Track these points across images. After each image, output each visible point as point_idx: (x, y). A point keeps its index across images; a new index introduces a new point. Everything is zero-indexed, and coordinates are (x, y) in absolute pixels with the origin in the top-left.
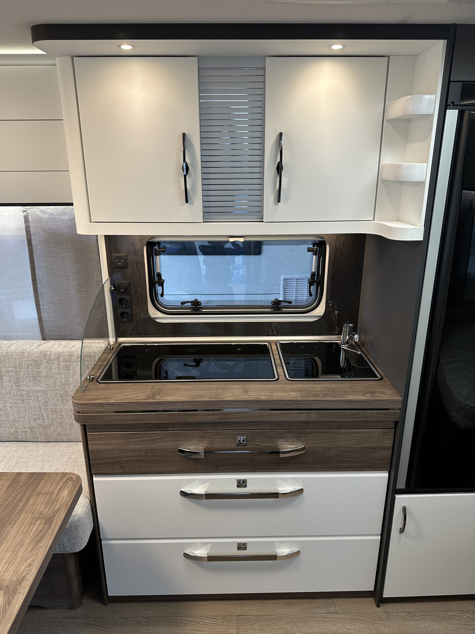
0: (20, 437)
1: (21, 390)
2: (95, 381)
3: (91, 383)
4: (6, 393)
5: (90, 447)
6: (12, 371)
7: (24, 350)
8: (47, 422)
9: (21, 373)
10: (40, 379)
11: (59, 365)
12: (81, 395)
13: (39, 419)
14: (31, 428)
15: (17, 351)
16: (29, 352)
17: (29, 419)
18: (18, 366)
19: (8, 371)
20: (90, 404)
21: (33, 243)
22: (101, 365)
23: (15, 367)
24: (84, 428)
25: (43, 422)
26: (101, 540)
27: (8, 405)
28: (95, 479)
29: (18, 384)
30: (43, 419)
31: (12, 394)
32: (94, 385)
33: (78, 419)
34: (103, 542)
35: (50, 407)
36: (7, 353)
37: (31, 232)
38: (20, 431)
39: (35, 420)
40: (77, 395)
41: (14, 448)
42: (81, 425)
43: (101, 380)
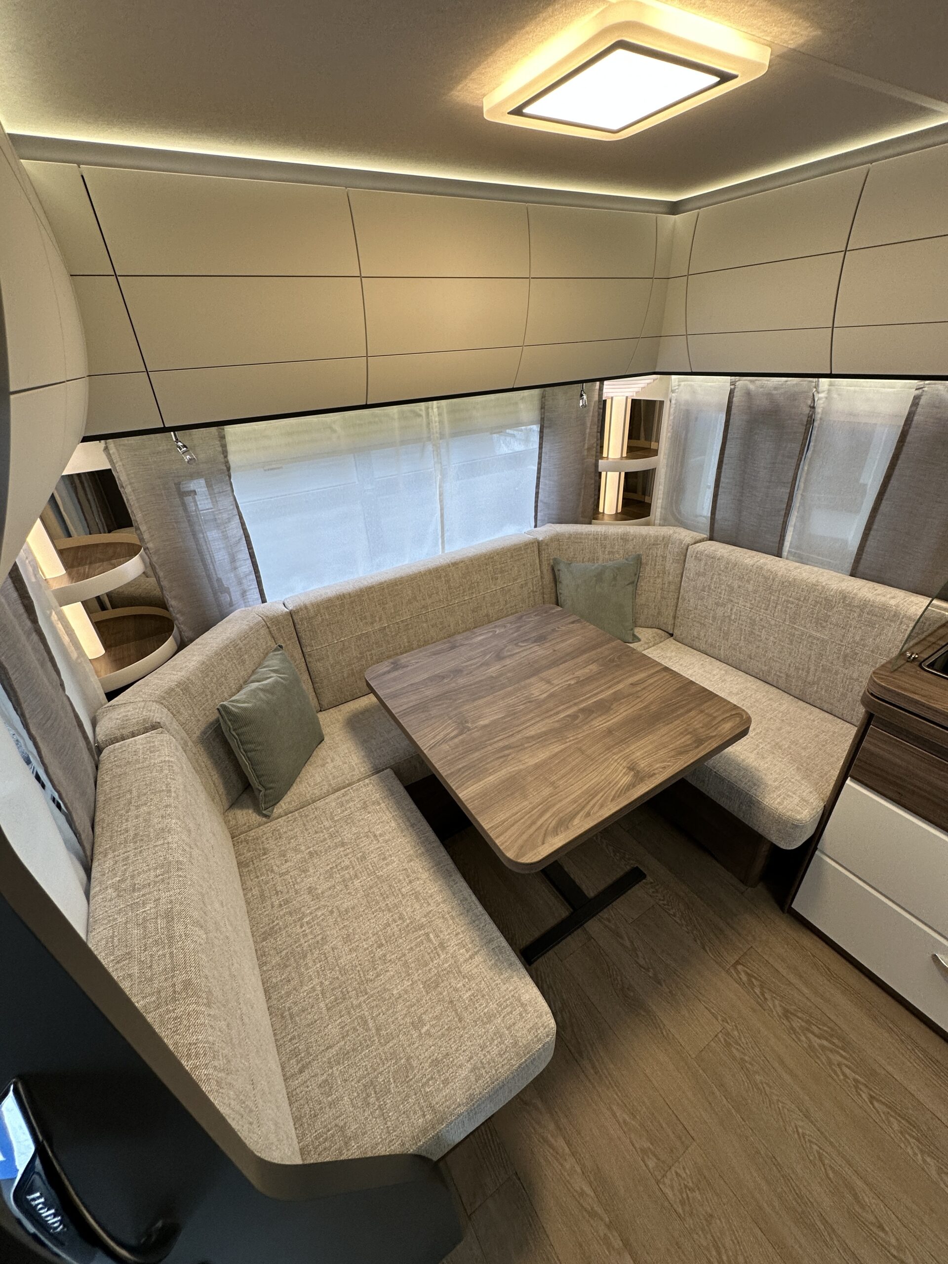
0: (770, 679)
1: (795, 628)
2: (917, 663)
3: (908, 664)
4: (776, 625)
5: (864, 744)
6: (793, 603)
7: (817, 581)
8: (810, 679)
9: (803, 608)
10: (824, 624)
11: (860, 616)
12: (887, 674)
13: (803, 670)
14: (787, 675)
15: (809, 580)
16: (823, 587)
17: (790, 666)
18: (802, 599)
19: (788, 601)
20: (898, 694)
21: (909, 438)
22: (934, 643)
23: (799, 599)
24: (869, 718)
25: (807, 676)
26: (816, 849)
27: (772, 638)
28: (849, 782)
29: (793, 620)
30: (808, 672)
31: (782, 628)
32: (912, 668)
33: (865, 702)
34: (817, 852)
35: (824, 662)
36: (795, 580)
37: (914, 422)
38: (773, 672)
39: (797, 669)
40: (881, 672)
41: (754, 687)
42: (867, 712)
43: (928, 666)
